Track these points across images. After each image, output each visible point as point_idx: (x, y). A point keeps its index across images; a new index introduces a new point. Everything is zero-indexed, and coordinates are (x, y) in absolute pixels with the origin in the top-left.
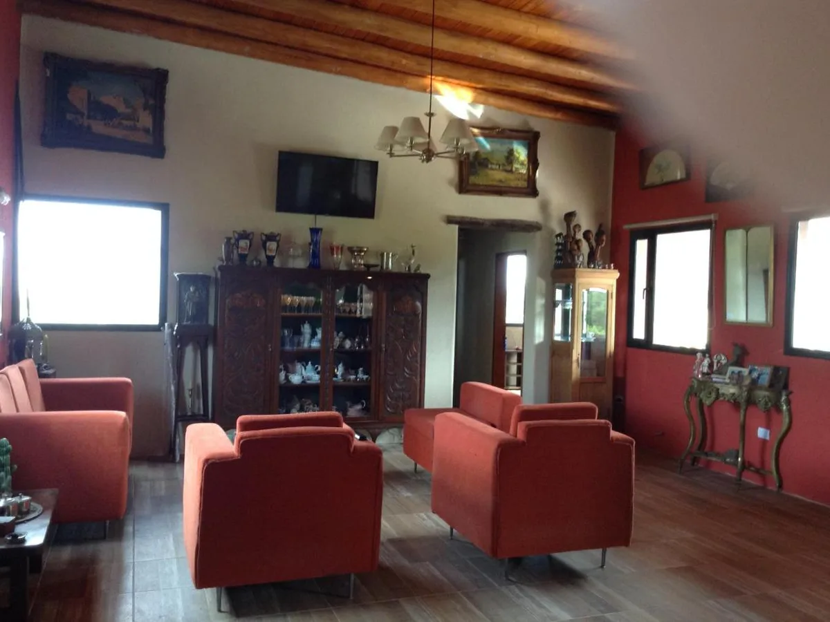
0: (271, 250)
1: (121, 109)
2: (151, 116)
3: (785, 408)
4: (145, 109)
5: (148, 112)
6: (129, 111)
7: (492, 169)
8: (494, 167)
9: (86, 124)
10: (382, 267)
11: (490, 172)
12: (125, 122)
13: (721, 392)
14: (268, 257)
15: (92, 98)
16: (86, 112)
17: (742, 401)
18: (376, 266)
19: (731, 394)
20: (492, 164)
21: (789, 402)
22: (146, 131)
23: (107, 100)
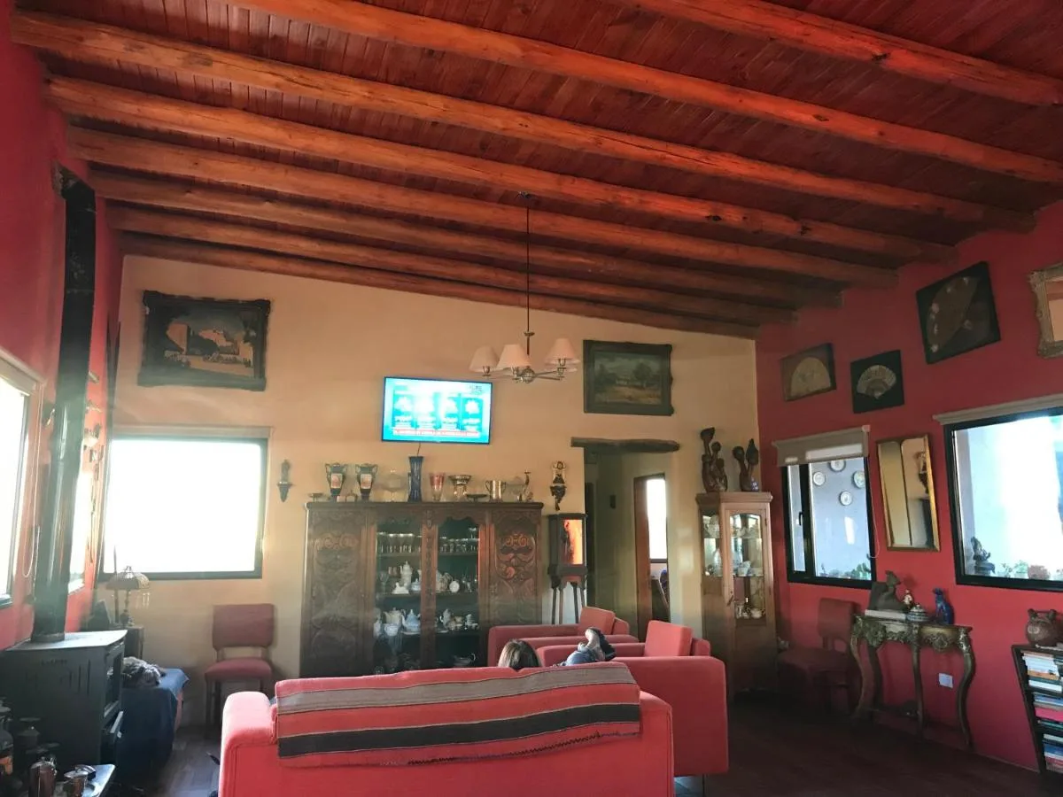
0: (365, 483)
1: (222, 342)
2: (251, 348)
3: (964, 648)
4: (245, 341)
5: (248, 344)
6: (229, 344)
7: (620, 385)
8: (622, 382)
9: (184, 361)
10: (491, 497)
11: (617, 388)
12: (224, 356)
13: (889, 630)
14: (362, 491)
15: (191, 333)
16: (185, 348)
17: (913, 639)
18: (485, 496)
19: (900, 632)
20: (619, 379)
21: (968, 641)
22: (247, 364)
23: (207, 334)
